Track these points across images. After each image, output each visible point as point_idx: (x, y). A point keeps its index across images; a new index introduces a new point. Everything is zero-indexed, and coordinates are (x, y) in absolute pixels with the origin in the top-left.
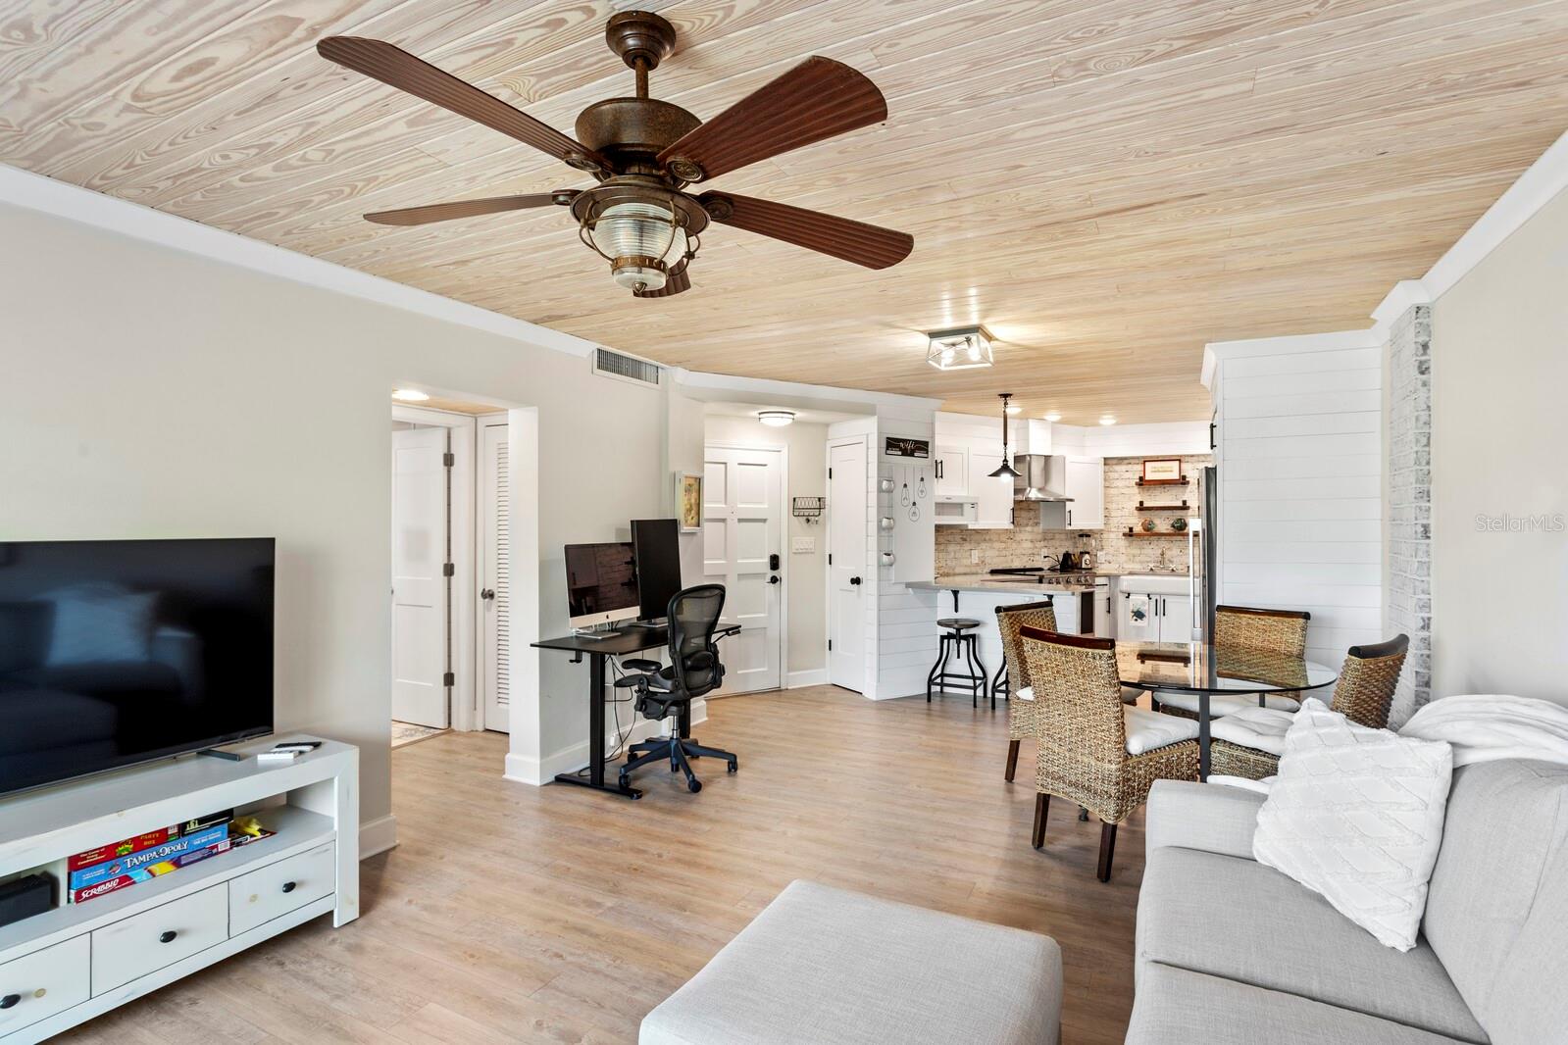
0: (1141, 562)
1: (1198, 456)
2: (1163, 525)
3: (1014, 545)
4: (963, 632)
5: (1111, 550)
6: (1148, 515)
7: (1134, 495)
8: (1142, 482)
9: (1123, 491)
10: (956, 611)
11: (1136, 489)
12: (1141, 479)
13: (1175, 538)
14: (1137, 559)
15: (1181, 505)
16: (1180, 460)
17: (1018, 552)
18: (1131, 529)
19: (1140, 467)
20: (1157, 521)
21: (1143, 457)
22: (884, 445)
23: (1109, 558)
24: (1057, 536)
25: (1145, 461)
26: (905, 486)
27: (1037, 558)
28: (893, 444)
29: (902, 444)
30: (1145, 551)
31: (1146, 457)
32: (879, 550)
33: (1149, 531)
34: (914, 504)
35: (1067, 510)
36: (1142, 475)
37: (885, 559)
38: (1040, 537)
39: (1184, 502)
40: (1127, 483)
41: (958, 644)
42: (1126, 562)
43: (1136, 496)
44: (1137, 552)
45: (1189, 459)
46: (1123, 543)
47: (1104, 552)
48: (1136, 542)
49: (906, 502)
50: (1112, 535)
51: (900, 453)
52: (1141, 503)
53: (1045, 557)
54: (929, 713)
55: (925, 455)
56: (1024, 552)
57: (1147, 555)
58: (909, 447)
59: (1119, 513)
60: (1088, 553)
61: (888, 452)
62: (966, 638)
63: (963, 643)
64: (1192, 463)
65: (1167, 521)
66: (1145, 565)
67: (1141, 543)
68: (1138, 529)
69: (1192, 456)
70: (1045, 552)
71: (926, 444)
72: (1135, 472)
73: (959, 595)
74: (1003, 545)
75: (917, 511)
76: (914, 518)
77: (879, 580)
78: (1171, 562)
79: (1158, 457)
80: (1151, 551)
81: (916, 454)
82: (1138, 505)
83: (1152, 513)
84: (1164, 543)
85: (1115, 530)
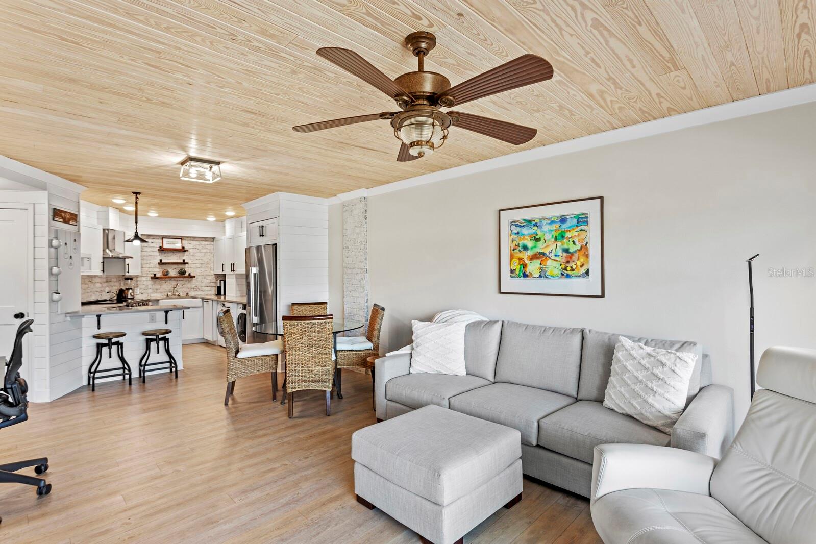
0: (161, 293)
1: (191, 237)
2: (173, 272)
3: (92, 286)
4: (114, 340)
5: (143, 287)
6: (165, 267)
7: (157, 256)
8: (162, 250)
9: (150, 254)
10: (99, 328)
11: (158, 253)
12: (160, 247)
13: (179, 279)
14: (159, 291)
15: (182, 262)
16: (181, 239)
17: (94, 290)
18: (155, 275)
19: (160, 241)
20: (170, 270)
21: (162, 236)
22: (51, 214)
23: (142, 291)
24: (113, 280)
25: (163, 238)
26: (66, 244)
27: (103, 293)
28: (57, 213)
29: (63, 214)
30: (162, 287)
31: (164, 236)
32: (50, 291)
33: (166, 275)
34: (71, 257)
35: (127, 263)
36: (161, 245)
37: (56, 297)
38: (105, 280)
39: (184, 260)
40: (152, 249)
41: (110, 348)
42: (152, 293)
43: (158, 257)
44: (158, 287)
45: (186, 239)
46: (150, 283)
47: (139, 288)
48: (158, 281)
49: (66, 256)
50: (144, 279)
51: (62, 220)
52: (161, 260)
53: (108, 293)
54: (93, 399)
55: (75, 224)
56: (97, 290)
57: (164, 289)
58: (68, 216)
59: (148, 266)
60: (131, 289)
61: (56, 219)
62: (115, 344)
63: (114, 348)
64: (188, 240)
65: (175, 270)
66: (163, 294)
67: (161, 282)
68: (158, 275)
69: (188, 237)
70: (107, 289)
71: (76, 216)
72: (158, 243)
73: (101, 318)
74: (87, 286)
75: (72, 262)
76: (71, 267)
77: (50, 313)
78: (177, 291)
79: (170, 236)
80: (168, 286)
81: (71, 223)
82: (159, 262)
83: (167, 266)
84: (173, 283)
85: (145, 275)
